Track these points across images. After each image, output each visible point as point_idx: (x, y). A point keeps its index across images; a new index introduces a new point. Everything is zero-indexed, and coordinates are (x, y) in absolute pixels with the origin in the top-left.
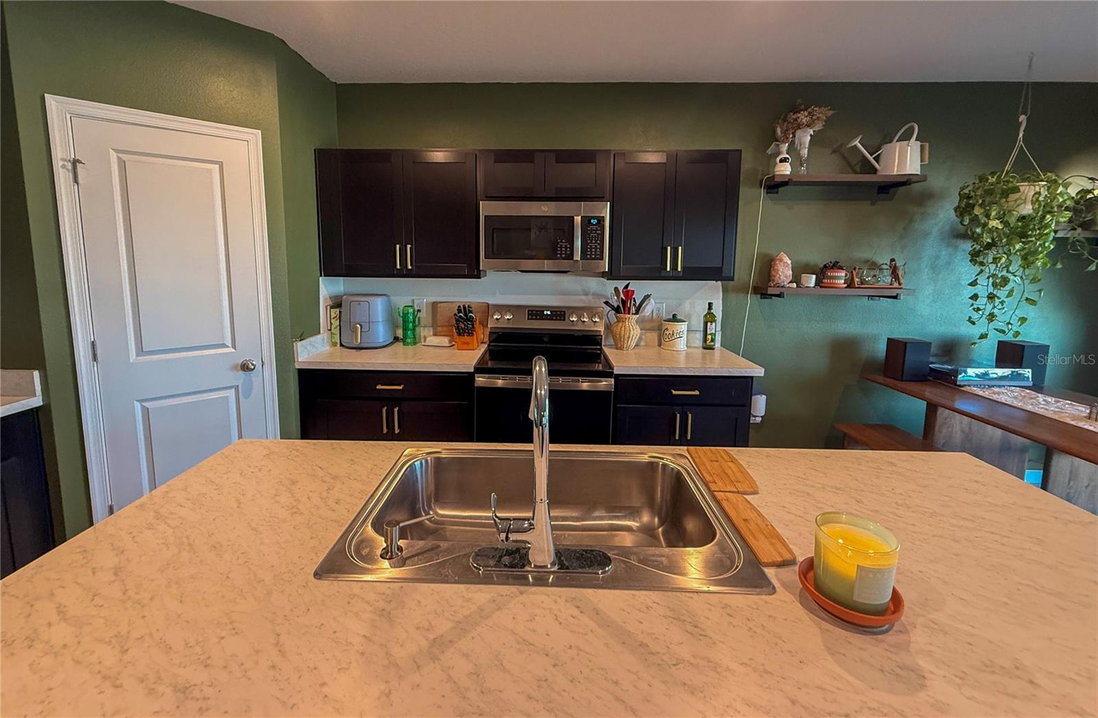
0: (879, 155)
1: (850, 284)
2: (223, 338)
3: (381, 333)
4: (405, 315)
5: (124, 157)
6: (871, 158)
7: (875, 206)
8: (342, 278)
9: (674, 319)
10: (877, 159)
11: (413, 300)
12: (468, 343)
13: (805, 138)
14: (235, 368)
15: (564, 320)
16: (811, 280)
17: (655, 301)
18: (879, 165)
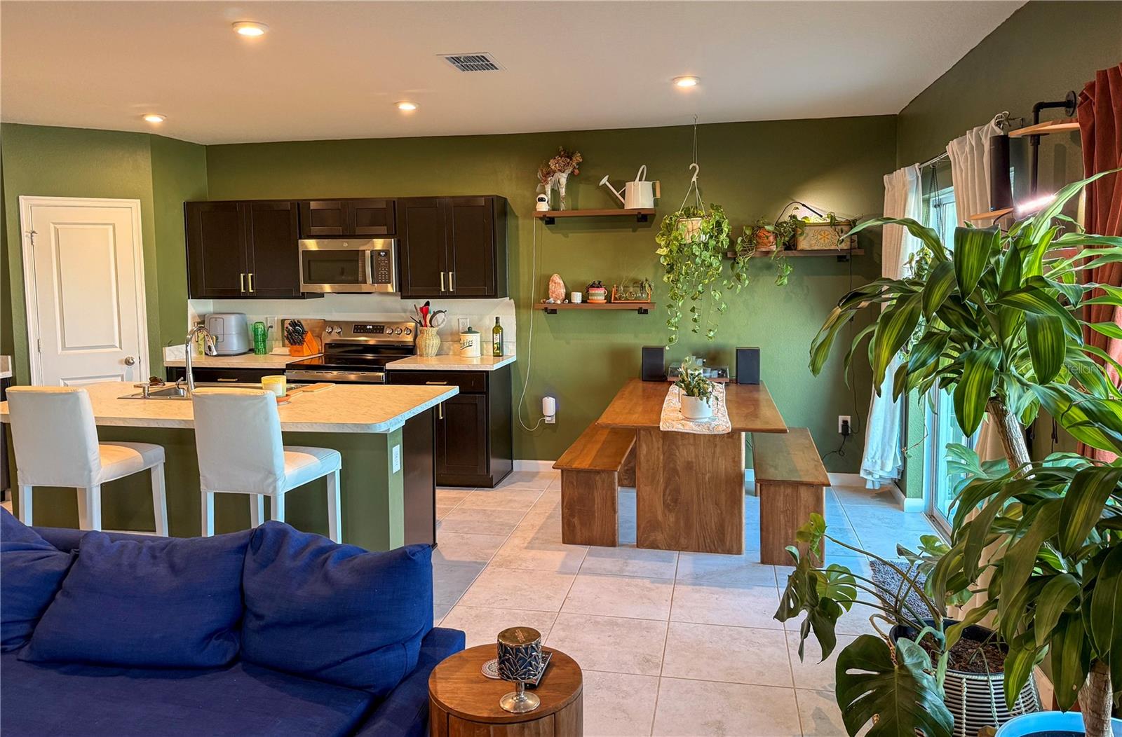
0: (625, 190)
1: (608, 298)
2: (114, 340)
3: (235, 344)
4: (255, 330)
5: (58, 226)
6: (617, 194)
7: (637, 233)
8: (211, 300)
9: (470, 331)
10: (623, 195)
11: (267, 318)
12: (299, 351)
13: (563, 178)
14: (121, 362)
15: (383, 333)
16: (577, 297)
17: (460, 317)
18: (624, 199)
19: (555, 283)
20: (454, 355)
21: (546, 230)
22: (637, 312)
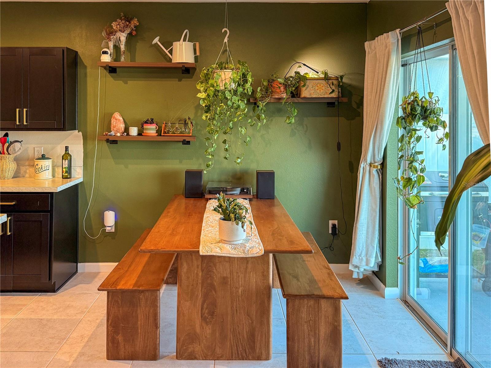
0: (172, 48)
1: (159, 132)
6: (167, 52)
7: (182, 82)
9: (43, 157)
10: (171, 52)
13: (123, 37)
16: (134, 131)
17: (36, 146)
18: (172, 56)
19: (116, 119)
20: (30, 177)
21: (109, 78)
22: (181, 143)
